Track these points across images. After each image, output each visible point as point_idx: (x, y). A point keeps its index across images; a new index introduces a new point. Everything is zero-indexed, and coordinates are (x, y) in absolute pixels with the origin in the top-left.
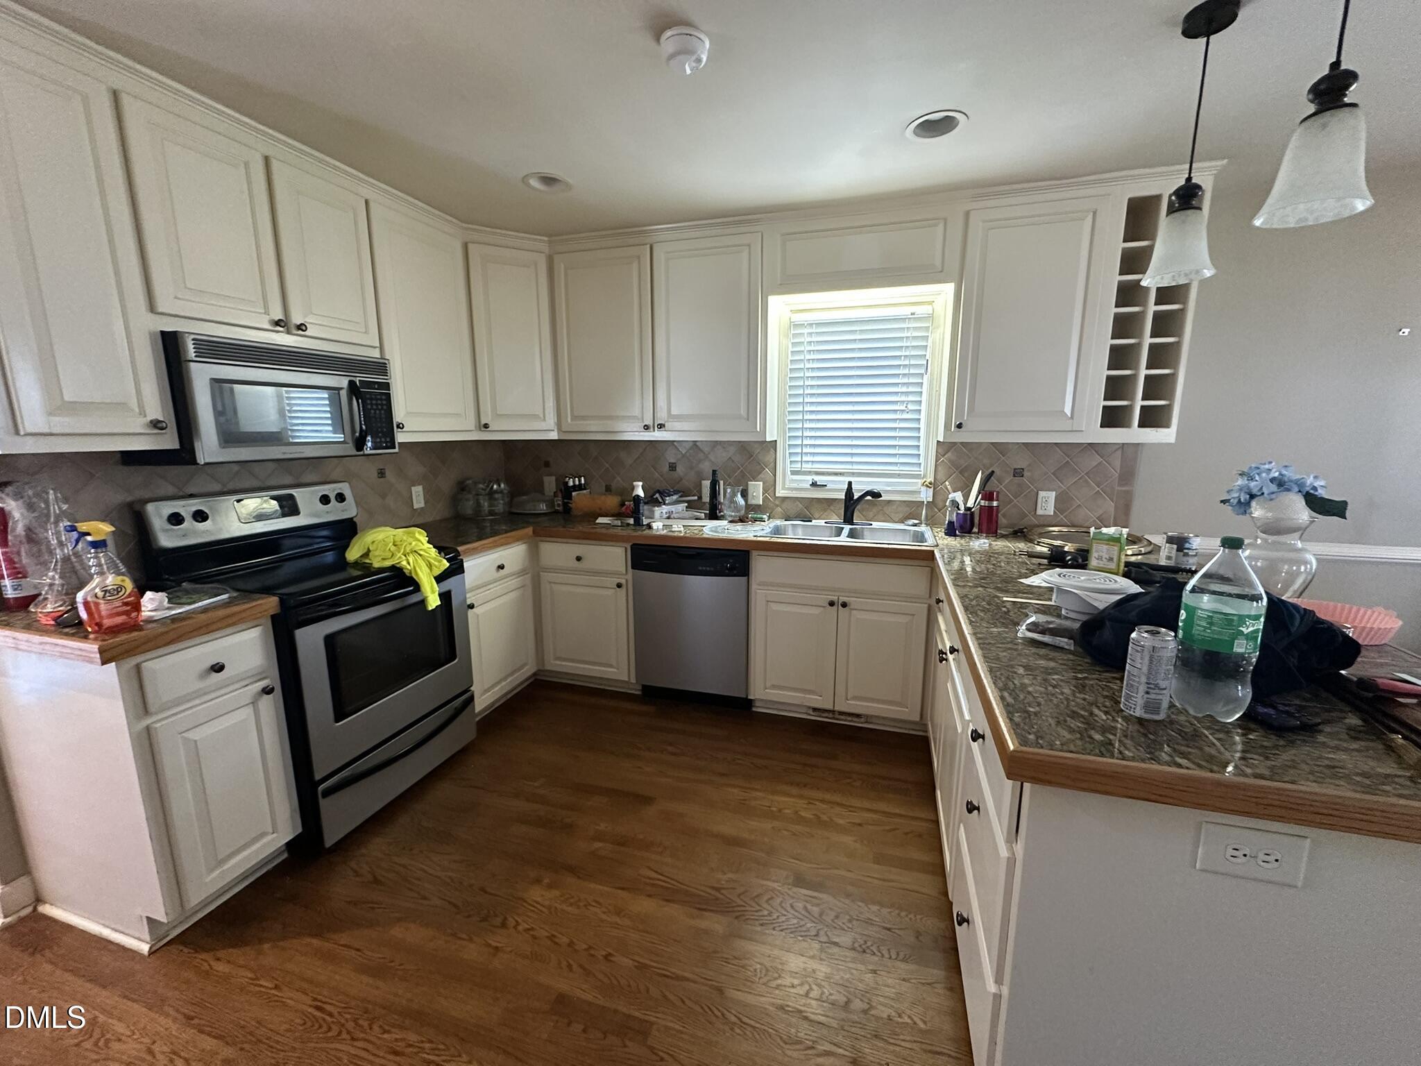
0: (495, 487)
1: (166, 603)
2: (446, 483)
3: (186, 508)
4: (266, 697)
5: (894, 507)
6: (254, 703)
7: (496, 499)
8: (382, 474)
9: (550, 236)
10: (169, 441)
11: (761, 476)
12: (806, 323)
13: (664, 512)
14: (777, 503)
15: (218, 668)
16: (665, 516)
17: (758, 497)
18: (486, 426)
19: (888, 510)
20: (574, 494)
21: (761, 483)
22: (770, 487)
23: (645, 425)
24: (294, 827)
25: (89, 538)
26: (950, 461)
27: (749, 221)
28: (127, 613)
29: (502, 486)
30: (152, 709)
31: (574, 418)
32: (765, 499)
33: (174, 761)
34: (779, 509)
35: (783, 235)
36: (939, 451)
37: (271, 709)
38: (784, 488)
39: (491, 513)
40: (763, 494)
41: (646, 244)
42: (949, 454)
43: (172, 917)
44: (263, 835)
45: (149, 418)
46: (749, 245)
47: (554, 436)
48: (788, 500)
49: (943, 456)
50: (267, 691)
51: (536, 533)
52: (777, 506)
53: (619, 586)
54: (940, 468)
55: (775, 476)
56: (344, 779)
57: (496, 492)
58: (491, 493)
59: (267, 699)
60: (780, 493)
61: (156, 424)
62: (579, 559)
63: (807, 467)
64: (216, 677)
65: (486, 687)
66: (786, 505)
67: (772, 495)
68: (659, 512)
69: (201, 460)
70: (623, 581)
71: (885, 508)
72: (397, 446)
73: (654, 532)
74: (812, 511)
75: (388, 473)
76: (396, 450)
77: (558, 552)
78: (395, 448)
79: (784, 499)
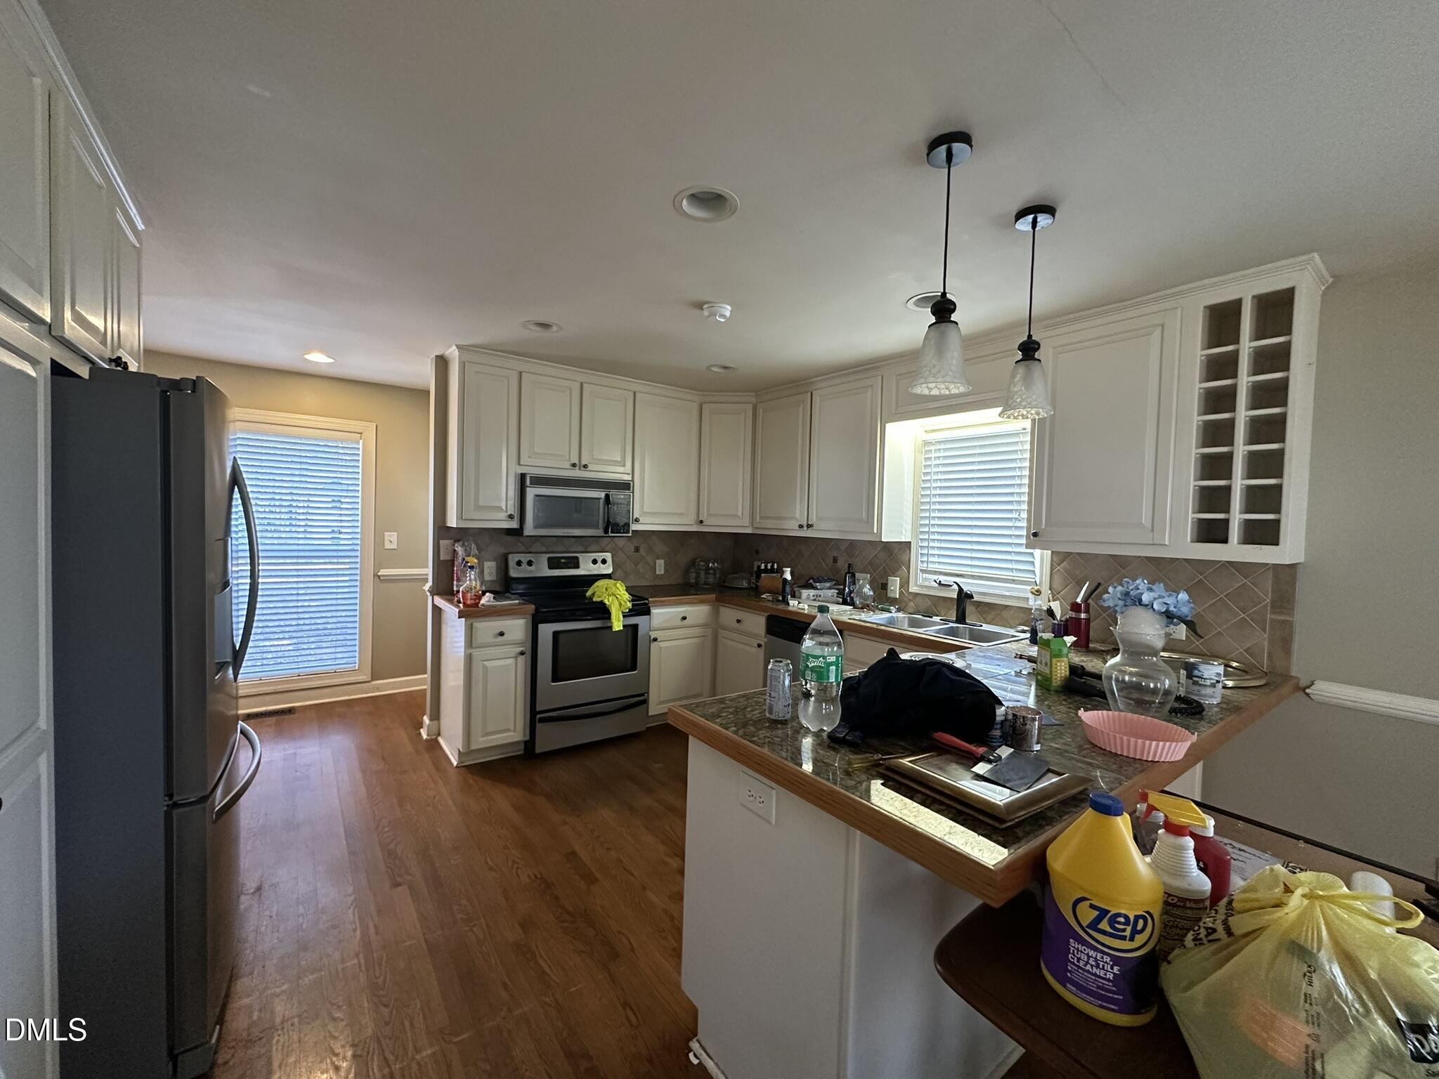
0: (710, 565)
1: (492, 599)
2: (683, 558)
3: (524, 558)
4: (521, 656)
5: (1012, 612)
6: (516, 657)
7: (709, 574)
8: (637, 549)
9: (755, 392)
10: (514, 525)
11: (899, 572)
12: (934, 441)
13: (811, 594)
14: (911, 598)
15: (502, 634)
16: (812, 598)
17: (894, 591)
18: (701, 522)
19: (1005, 614)
20: (762, 575)
21: (898, 579)
22: (905, 584)
23: (800, 525)
24: (524, 735)
25: (469, 564)
26: (1066, 570)
27: (874, 368)
28: (475, 600)
29: (716, 565)
30: (473, 646)
31: (761, 518)
32: (901, 593)
33: (478, 673)
34: (912, 604)
35: (897, 375)
36: (1055, 559)
37: (522, 664)
38: (916, 585)
39: (706, 583)
40: (900, 589)
41: (807, 392)
42: (1065, 563)
43: (464, 751)
44: (508, 730)
45: (509, 513)
46: (872, 386)
47: (749, 531)
48: (919, 596)
49: (1059, 565)
50: (522, 653)
51: (717, 600)
52: (910, 601)
53: (759, 646)
54: (1056, 577)
55: (909, 572)
56: (550, 717)
57: (711, 568)
58: (708, 569)
59: (521, 659)
60: (913, 589)
61: (511, 517)
62: (739, 621)
63: (932, 567)
64: (501, 638)
65: (662, 699)
66: (919, 600)
67: (906, 589)
68: (807, 594)
69: (524, 535)
70: (762, 643)
71: (1003, 613)
72: (631, 532)
73: (790, 608)
74: (938, 609)
75: (641, 550)
76: (630, 535)
77: (729, 614)
78: (629, 533)
79: (917, 595)
